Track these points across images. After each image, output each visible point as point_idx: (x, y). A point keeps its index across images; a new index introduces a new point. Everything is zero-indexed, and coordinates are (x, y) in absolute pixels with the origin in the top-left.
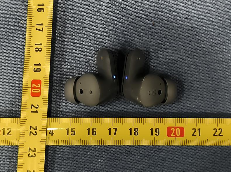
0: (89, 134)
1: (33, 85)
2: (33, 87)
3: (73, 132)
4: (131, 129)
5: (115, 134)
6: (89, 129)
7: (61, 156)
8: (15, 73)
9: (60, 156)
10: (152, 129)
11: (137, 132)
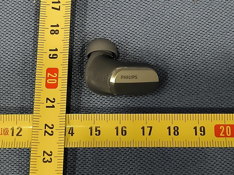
0: (117, 135)
1: (49, 74)
3: (98, 131)
4: (169, 128)
5: (150, 134)
6: (117, 128)
7: (83, 163)
8: (26, 62)
9: (81, 163)
10: (195, 128)
11: (177, 131)
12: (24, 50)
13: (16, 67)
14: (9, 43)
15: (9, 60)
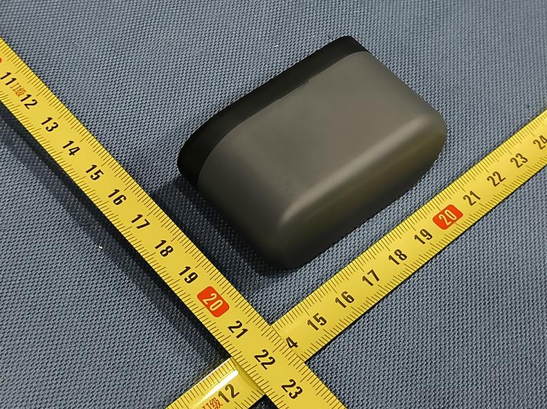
0: (345, 306)
1: (205, 301)
2: (207, 304)
3: (320, 320)
4: (391, 258)
5: (378, 280)
6: (338, 301)
11: (401, 254)
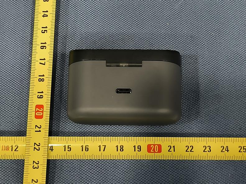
1: (37, 109)
3: (69, 148)
4: (117, 146)
6: (82, 146)
11: (122, 148)
12: (22, 93)
13: (16, 104)
14: (12, 87)
15: (12, 99)
